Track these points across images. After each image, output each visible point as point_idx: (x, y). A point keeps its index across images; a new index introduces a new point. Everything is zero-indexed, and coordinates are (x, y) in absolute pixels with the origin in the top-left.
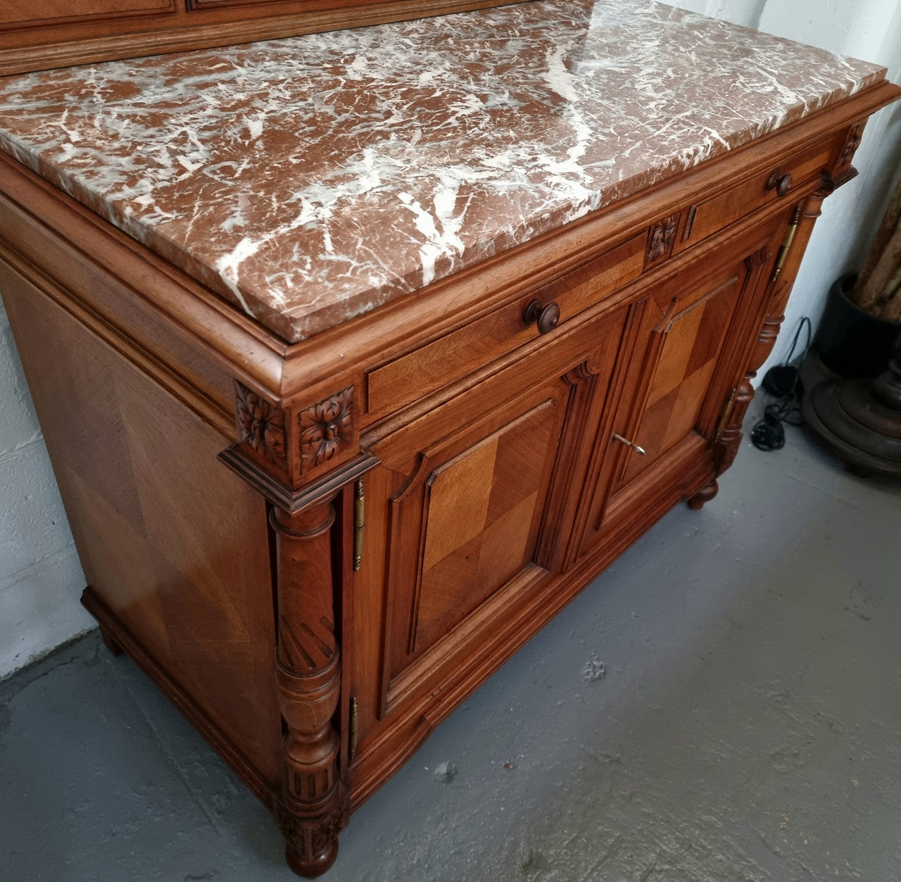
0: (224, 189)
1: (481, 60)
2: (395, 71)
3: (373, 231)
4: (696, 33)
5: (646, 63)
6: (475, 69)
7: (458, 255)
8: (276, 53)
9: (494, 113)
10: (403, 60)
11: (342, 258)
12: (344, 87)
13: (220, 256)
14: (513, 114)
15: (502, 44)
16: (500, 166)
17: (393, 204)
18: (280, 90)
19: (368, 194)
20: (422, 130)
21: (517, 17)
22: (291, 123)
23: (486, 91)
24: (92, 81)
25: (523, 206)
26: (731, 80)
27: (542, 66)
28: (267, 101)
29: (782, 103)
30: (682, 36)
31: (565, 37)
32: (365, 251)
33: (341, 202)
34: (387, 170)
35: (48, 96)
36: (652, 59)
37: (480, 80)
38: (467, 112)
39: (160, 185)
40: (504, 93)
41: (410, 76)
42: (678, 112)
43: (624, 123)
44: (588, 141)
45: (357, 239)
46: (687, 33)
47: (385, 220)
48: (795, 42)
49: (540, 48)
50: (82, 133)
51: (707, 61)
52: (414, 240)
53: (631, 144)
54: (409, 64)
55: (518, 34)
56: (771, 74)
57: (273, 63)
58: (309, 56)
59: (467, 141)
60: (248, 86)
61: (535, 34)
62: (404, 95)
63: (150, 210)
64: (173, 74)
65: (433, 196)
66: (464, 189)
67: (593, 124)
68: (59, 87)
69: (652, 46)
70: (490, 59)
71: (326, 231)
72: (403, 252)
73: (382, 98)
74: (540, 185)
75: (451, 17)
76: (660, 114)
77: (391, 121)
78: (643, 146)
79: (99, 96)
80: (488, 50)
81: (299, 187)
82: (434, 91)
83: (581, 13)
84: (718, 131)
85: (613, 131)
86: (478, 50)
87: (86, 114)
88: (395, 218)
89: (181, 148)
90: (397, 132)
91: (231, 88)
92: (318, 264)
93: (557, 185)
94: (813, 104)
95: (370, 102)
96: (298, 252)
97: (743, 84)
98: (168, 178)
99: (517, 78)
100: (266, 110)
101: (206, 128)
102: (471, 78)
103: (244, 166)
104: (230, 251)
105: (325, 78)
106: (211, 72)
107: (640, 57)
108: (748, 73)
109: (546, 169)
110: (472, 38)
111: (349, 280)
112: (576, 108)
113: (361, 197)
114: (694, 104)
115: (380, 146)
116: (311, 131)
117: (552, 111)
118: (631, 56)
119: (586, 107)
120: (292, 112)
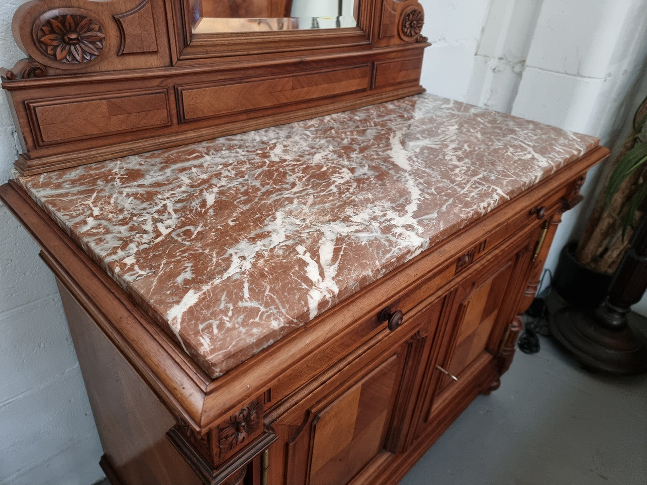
0: (183, 249)
1: (351, 144)
2: (299, 153)
3: (277, 279)
4: (479, 119)
5: (451, 141)
6: (348, 149)
7: (334, 296)
8: (229, 145)
9: (359, 181)
10: (304, 145)
11: (254, 304)
12: (268, 167)
13: (171, 307)
14: (370, 181)
15: (364, 131)
16: (363, 221)
17: (292, 255)
18: (229, 171)
19: (277, 248)
20: (314, 196)
21: (372, 114)
22: (232, 194)
23: (354, 165)
24: (117, 170)
25: (378, 253)
26: (505, 151)
27: (388, 146)
28: (220, 179)
29: (539, 167)
30: (471, 121)
31: (401, 125)
32: (271, 297)
33: (259, 256)
34: (290, 227)
35: (87, 182)
36: (454, 138)
37: (350, 158)
38: (342, 181)
39: (142, 247)
40: (365, 166)
41: (308, 157)
42: (474, 175)
43: (440, 185)
44: (419, 199)
45: (266, 287)
46: (474, 120)
47: (286, 269)
48: (540, 123)
49: (386, 134)
50: (101, 209)
51: (488, 138)
52: (304, 286)
53: (446, 201)
54: (308, 149)
55: (373, 125)
56: (529, 145)
57: (227, 151)
58: (249, 146)
59: (341, 203)
60: (210, 169)
61: (383, 125)
62: (304, 171)
63: (131, 268)
64: (166, 162)
65: (319, 248)
66: (339, 240)
67: (421, 187)
68: (96, 175)
69: (453, 129)
70: (357, 143)
71: (246, 280)
72: (296, 297)
73: (290, 174)
74: (388, 235)
75: (334, 116)
76: (463, 177)
77: (295, 189)
78: (454, 202)
79: (118, 181)
80: (355, 137)
81: (232, 244)
82: (322, 167)
83: (410, 109)
84: (501, 189)
85: (434, 192)
86: (349, 137)
87: (108, 194)
88: (293, 267)
89: (161, 217)
90: (298, 198)
91: (199, 170)
92: (237, 311)
93: (400, 235)
94: (558, 166)
95: (283, 176)
96: (225, 300)
97: (512, 153)
98: (148, 241)
99: (373, 155)
100: (219, 186)
101: (180, 201)
102: (345, 157)
103: (199, 229)
104: (178, 302)
105: (257, 161)
106: (189, 160)
107: (447, 137)
108: (514, 145)
109: (393, 222)
110: (346, 129)
111: (257, 325)
112: (410, 175)
113: (272, 250)
114: (484, 169)
115: (287, 209)
116: (245, 200)
117: (395, 178)
118: (441, 136)
119: (416, 174)
120: (234, 186)
